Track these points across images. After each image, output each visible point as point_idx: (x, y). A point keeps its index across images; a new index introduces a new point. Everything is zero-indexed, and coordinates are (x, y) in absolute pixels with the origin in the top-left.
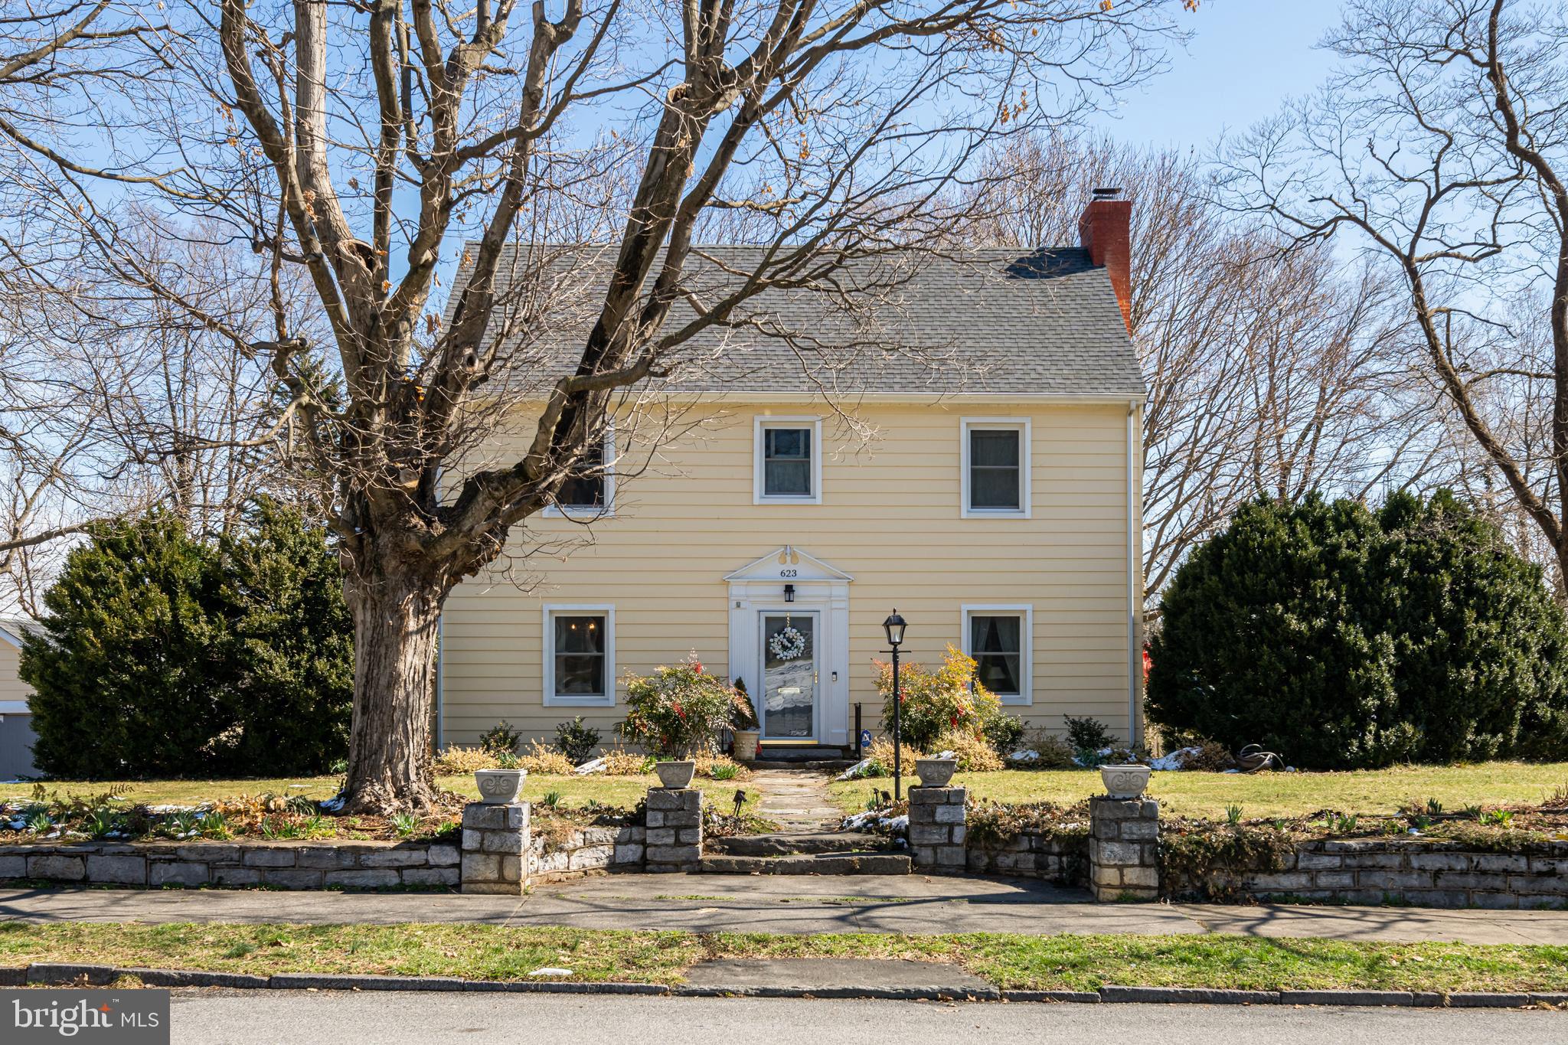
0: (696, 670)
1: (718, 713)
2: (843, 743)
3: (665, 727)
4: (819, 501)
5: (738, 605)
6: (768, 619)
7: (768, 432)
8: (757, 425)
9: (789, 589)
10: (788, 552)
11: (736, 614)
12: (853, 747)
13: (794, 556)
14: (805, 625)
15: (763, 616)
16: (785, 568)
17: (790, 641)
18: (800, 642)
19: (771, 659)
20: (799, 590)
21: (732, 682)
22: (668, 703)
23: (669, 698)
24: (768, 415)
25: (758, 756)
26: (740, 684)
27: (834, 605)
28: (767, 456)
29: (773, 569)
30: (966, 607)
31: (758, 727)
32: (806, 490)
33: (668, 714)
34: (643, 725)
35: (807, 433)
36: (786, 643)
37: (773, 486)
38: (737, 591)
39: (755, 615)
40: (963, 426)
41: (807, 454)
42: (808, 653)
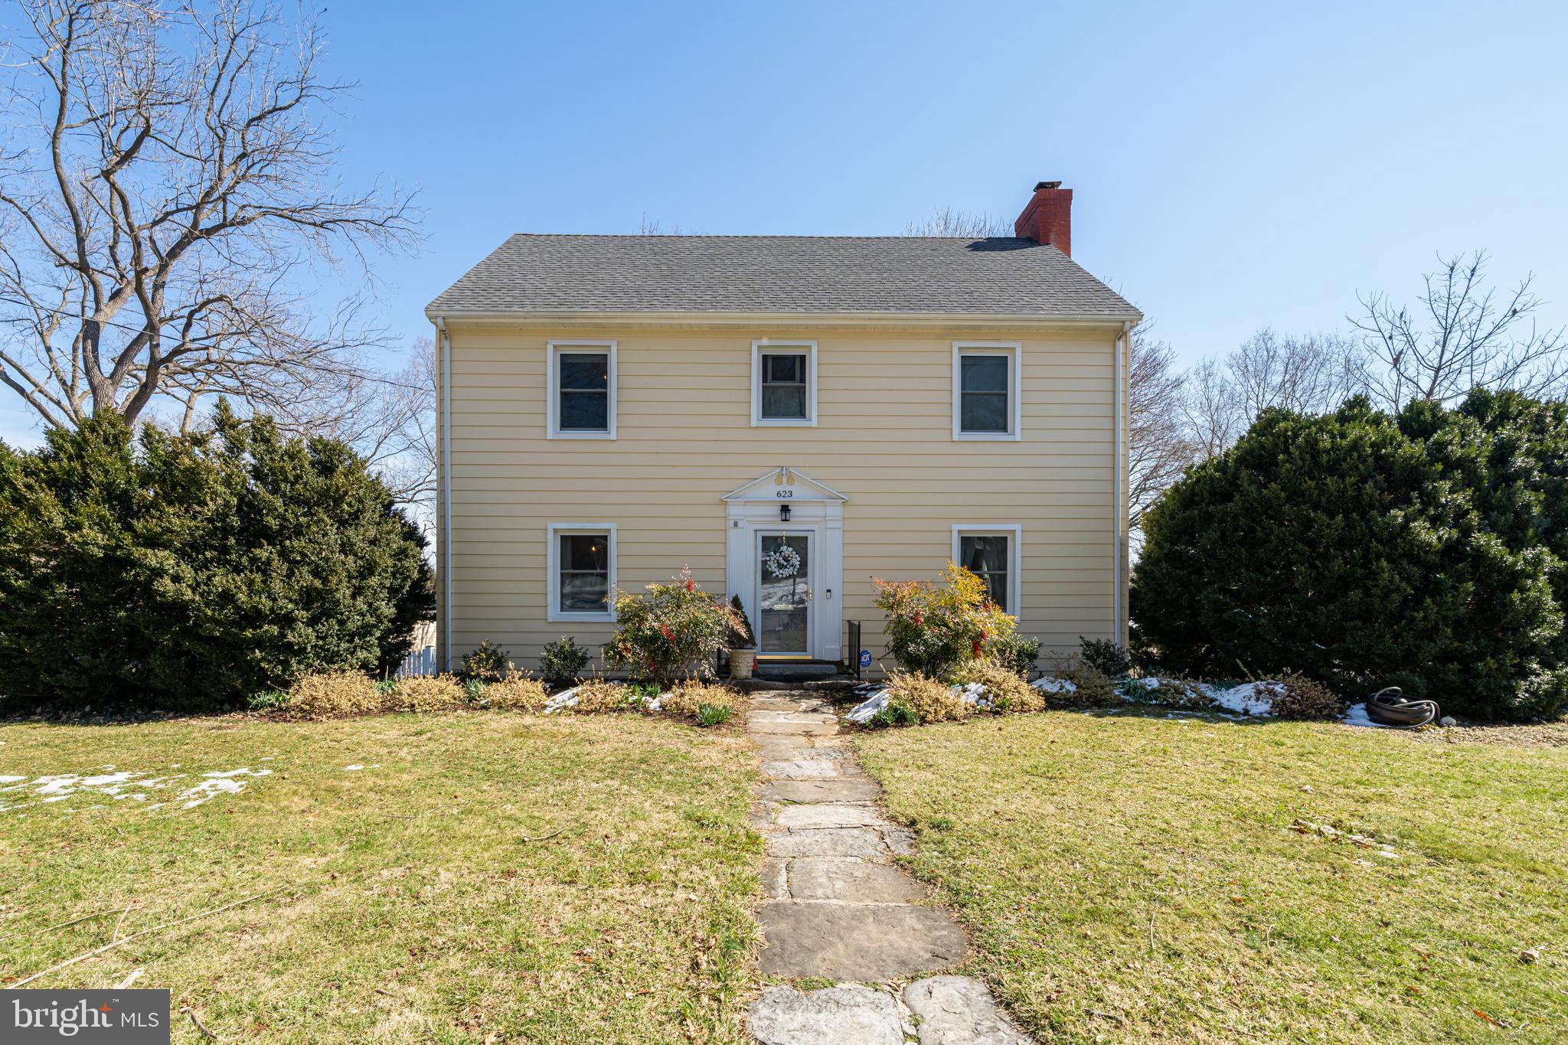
0: (689, 587)
1: (711, 634)
2: (838, 659)
3: (651, 652)
4: (814, 423)
5: (736, 524)
6: (764, 538)
7: (765, 357)
8: (755, 349)
9: (785, 509)
10: (785, 474)
11: (733, 533)
12: (846, 662)
13: (791, 479)
14: (800, 544)
15: (760, 535)
16: (781, 489)
17: (786, 559)
18: (796, 560)
19: (767, 577)
20: (795, 510)
21: (728, 600)
22: (656, 624)
23: (657, 617)
24: (765, 342)
25: (755, 674)
26: (736, 603)
27: (830, 525)
28: (765, 380)
29: (769, 490)
30: (956, 527)
31: (754, 644)
32: (801, 413)
33: (655, 638)
34: (626, 649)
35: (803, 358)
36: (782, 562)
37: (769, 410)
38: (734, 511)
39: (752, 534)
40: (955, 351)
41: (803, 380)
42: (803, 571)
